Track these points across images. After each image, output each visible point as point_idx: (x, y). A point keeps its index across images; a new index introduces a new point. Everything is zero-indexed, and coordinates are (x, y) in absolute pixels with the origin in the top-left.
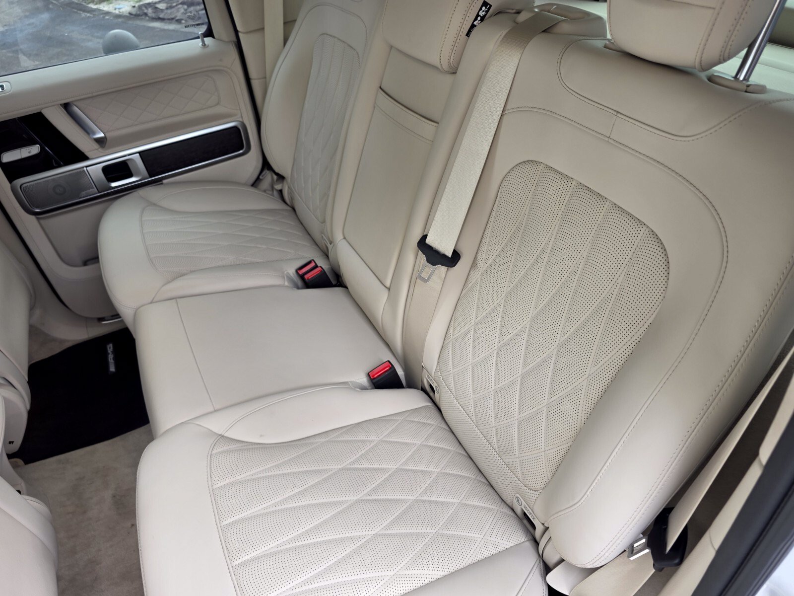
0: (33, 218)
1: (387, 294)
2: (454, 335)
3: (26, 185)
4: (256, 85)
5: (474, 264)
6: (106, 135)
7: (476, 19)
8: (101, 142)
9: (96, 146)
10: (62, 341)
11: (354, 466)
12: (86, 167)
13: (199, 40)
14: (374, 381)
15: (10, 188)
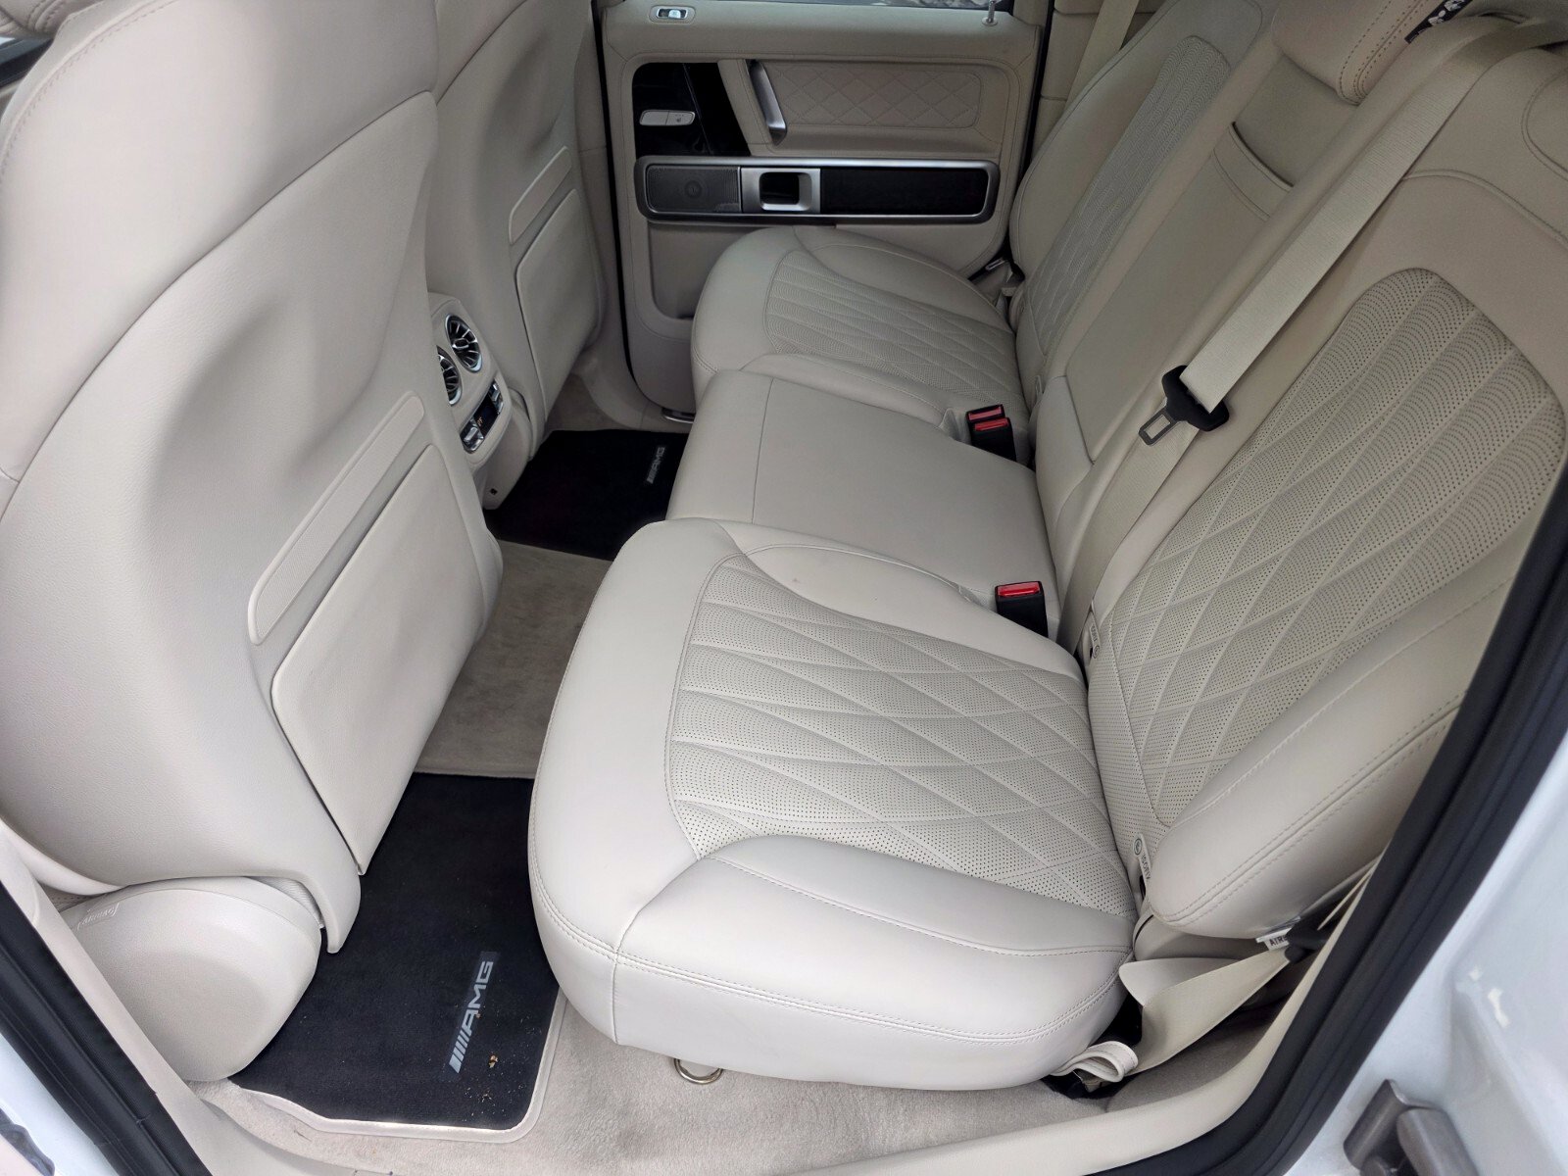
0: (644, 219)
1: (1087, 470)
2: (1160, 558)
3: (654, 167)
4: (1046, 107)
5: (1249, 442)
6: (789, 128)
7: (1435, 13)
8: (777, 136)
9: (768, 138)
10: (605, 418)
11: (903, 680)
12: (742, 166)
13: (987, 12)
14: (1000, 600)
15: (633, 165)
